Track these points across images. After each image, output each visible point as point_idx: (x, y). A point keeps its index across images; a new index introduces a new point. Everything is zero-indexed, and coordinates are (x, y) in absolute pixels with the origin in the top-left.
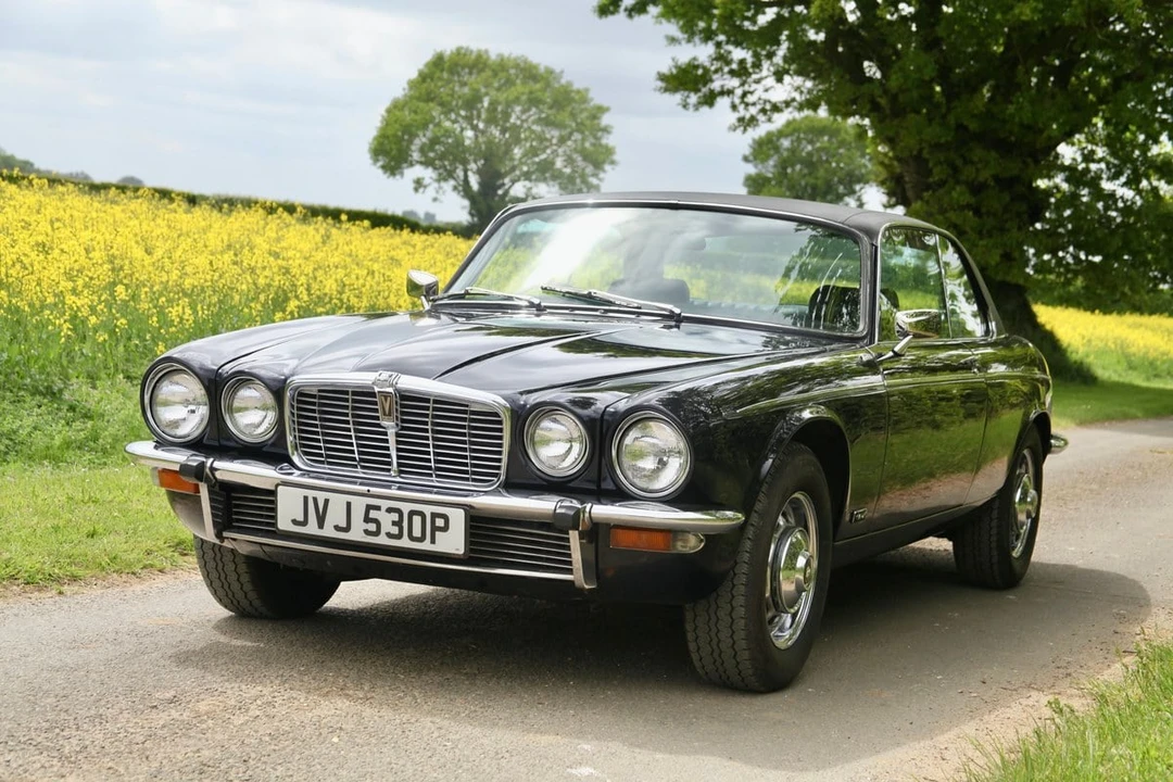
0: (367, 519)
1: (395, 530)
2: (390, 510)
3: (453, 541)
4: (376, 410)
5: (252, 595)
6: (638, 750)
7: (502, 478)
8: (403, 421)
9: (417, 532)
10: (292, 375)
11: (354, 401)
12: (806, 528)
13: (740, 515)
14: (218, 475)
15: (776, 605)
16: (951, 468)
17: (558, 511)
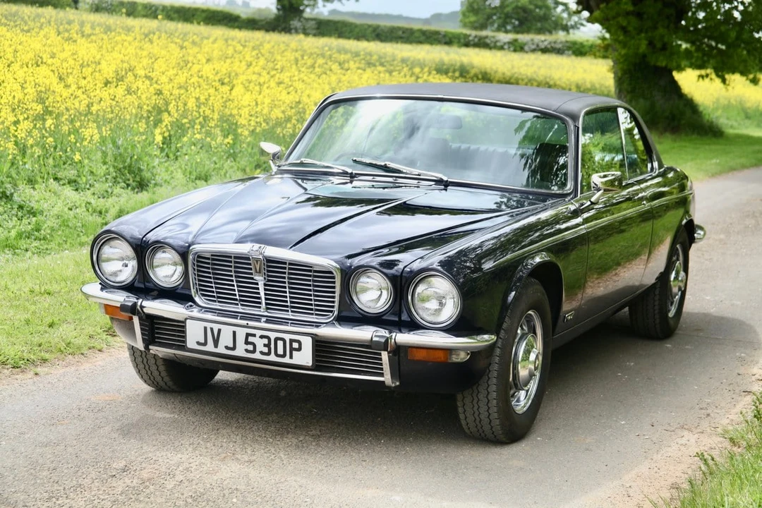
0: (247, 342)
1: (266, 350)
2: (262, 337)
3: (304, 357)
4: (251, 269)
5: (167, 379)
6: (430, 499)
7: (336, 313)
8: (269, 276)
9: (280, 351)
10: (193, 244)
11: (236, 262)
12: (535, 333)
13: (493, 337)
14: (145, 310)
15: (516, 385)
16: (631, 256)
17: (375, 339)
